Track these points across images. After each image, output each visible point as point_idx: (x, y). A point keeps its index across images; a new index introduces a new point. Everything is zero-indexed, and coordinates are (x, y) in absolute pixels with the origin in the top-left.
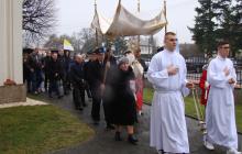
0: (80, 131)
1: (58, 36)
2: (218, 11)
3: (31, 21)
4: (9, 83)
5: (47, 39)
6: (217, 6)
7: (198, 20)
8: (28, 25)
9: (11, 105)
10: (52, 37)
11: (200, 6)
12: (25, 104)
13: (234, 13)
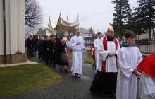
0: (54, 77)
1: (43, 28)
2: (125, 15)
3: (30, 21)
4: (19, 53)
5: (38, 30)
6: (124, 13)
7: (115, 20)
8: (28, 23)
9: (19, 64)
10: (40, 29)
11: (116, 13)
12: (26, 63)
13: (133, 16)
